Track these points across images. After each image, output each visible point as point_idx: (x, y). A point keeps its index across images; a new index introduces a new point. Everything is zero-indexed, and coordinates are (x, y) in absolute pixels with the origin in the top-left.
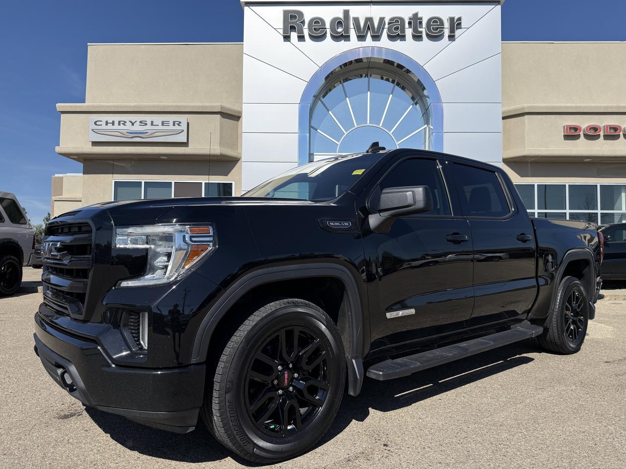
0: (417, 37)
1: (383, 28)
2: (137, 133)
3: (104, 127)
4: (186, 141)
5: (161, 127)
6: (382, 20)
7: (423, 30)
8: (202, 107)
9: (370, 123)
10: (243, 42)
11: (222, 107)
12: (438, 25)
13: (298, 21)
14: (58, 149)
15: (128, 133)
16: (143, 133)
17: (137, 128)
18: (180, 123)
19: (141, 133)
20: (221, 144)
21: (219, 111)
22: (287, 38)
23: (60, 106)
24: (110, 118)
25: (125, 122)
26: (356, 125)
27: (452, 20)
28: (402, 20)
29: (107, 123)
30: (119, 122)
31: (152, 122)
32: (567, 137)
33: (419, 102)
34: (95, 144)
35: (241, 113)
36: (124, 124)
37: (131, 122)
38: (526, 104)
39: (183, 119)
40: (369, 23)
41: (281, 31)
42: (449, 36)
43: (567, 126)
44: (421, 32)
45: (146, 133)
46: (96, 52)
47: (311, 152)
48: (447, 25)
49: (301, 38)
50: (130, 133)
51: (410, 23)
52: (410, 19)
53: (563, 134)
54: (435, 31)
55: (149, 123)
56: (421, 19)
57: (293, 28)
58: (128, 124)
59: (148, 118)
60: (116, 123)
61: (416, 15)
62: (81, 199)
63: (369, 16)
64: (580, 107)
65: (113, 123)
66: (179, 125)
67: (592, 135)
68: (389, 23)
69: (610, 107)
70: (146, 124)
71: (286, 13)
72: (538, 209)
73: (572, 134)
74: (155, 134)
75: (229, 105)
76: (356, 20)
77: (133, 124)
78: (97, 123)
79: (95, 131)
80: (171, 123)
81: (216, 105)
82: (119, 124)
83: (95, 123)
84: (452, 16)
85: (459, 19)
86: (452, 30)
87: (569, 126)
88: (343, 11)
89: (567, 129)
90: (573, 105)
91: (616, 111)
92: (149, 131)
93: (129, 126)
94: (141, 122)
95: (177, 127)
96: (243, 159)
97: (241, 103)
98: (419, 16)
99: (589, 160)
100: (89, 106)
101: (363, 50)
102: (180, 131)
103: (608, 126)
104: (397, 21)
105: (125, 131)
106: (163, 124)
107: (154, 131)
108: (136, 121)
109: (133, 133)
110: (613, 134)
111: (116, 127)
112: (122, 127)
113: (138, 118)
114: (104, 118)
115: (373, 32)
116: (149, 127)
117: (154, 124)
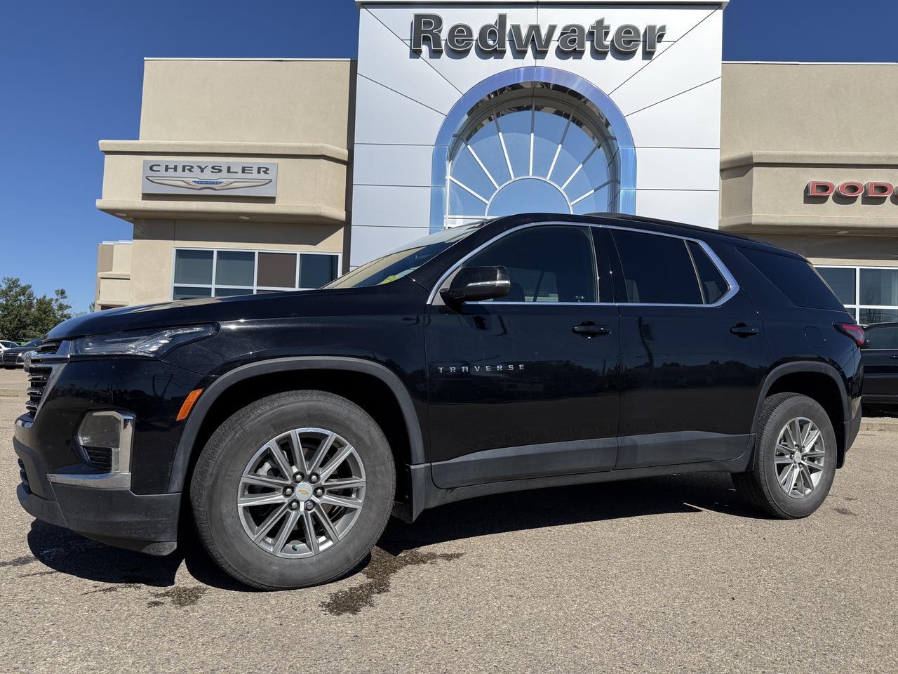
0: (603, 53)
1: (555, 41)
2: (207, 183)
3: (163, 173)
4: (275, 195)
5: (240, 175)
6: (552, 29)
8: (299, 148)
11: (326, 149)
12: (632, 37)
15: (195, 182)
16: (217, 183)
17: (208, 175)
18: (267, 169)
19: (213, 183)
21: (322, 154)
22: (415, 53)
23: (105, 144)
24: (172, 161)
25: (192, 167)
26: (513, 177)
27: (651, 29)
28: (581, 28)
29: (167, 168)
30: (184, 167)
31: (229, 168)
33: (604, 143)
34: (147, 196)
36: (190, 170)
37: (199, 167)
38: (754, 151)
39: (271, 164)
40: (533, 33)
41: (408, 43)
42: (647, 53)
43: (813, 184)
44: (607, 47)
45: (220, 183)
46: (156, 70)
49: (439, 53)
50: (198, 183)
51: (591, 34)
52: (592, 27)
53: (803, 195)
54: (627, 44)
55: (224, 169)
56: (608, 27)
57: (426, 40)
58: (196, 170)
59: (223, 162)
60: (180, 169)
61: (600, 22)
62: (129, 276)
63: (534, 23)
64: (832, 157)
65: (175, 168)
66: (265, 172)
67: (851, 195)
68: (562, 34)
69: (877, 157)
70: (220, 171)
71: (418, 17)
73: (820, 195)
74: (233, 184)
76: (516, 28)
77: (202, 170)
78: (154, 168)
79: (150, 178)
80: (255, 171)
81: (318, 145)
82: (184, 170)
83: (151, 168)
85: (663, 28)
86: (651, 45)
87: (816, 183)
88: (497, 16)
89: (813, 188)
90: (824, 153)
91: (886, 163)
92: (225, 181)
93: (196, 173)
94: (213, 168)
95: (262, 175)
98: (606, 23)
99: (845, 232)
100: (142, 145)
101: (524, 71)
102: (267, 181)
103: (872, 184)
104: (574, 31)
105: (191, 180)
106: (244, 170)
107: (232, 181)
108: (207, 166)
109: (202, 183)
110: (877, 195)
111: (180, 173)
112: (187, 174)
113: (209, 162)
114: (163, 161)
115: (540, 45)
116: (224, 174)
117: (232, 171)
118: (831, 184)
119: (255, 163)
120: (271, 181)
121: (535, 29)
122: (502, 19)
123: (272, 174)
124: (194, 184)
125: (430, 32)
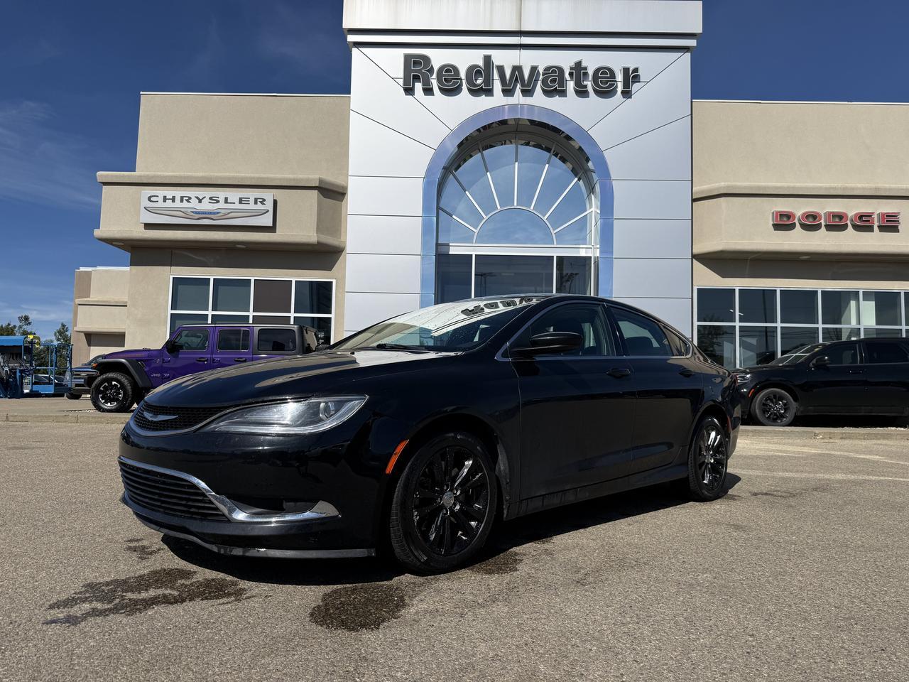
0: (582, 92)
1: (537, 80)
2: (205, 213)
3: (161, 204)
4: (271, 225)
5: (237, 206)
6: (534, 69)
7: (589, 84)
8: (294, 179)
9: (517, 205)
10: (350, 94)
11: (321, 181)
12: (608, 78)
13: (423, 68)
14: (97, 233)
15: (193, 212)
16: (214, 213)
17: (206, 206)
18: (264, 200)
19: (210, 213)
20: (319, 230)
21: (317, 185)
22: (409, 91)
23: (102, 175)
24: (169, 192)
25: (190, 198)
26: (499, 207)
27: (626, 70)
28: (561, 70)
29: (165, 199)
30: (182, 198)
31: (226, 199)
32: (777, 227)
33: (583, 177)
34: (148, 226)
35: (345, 188)
36: (188, 201)
37: (197, 198)
38: (723, 183)
39: (269, 195)
40: (517, 73)
41: (401, 82)
42: (623, 92)
43: (777, 212)
44: (586, 86)
45: (218, 213)
46: (152, 104)
47: (439, 242)
48: (619, 77)
49: (428, 91)
50: (196, 213)
51: (571, 74)
52: (571, 68)
53: (771, 223)
54: (604, 84)
55: (222, 200)
56: (586, 69)
57: (416, 78)
58: (194, 201)
59: (221, 194)
60: (178, 199)
61: (578, 64)
62: (127, 302)
63: (517, 64)
64: (793, 188)
65: (173, 199)
66: (262, 203)
67: (811, 223)
68: (544, 74)
69: (834, 188)
70: (218, 202)
71: (407, 57)
72: (740, 322)
73: (783, 223)
74: (230, 215)
75: (332, 178)
76: (501, 69)
77: (200, 201)
78: (152, 199)
79: (148, 209)
80: (252, 201)
81: (313, 177)
82: (182, 201)
83: (149, 199)
84: (626, 66)
85: (636, 70)
86: (627, 85)
87: (779, 212)
88: (483, 56)
89: (777, 217)
90: (785, 185)
91: (841, 194)
92: (222, 211)
93: (194, 204)
94: (211, 198)
95: (259, 206)
96: (348, 249)
97: (347, 176)
98: (584, 65)
99: (807, 257)
100: (140, 176)
101: (509, 108)
102: (264, 212)
103: (830, 213)
104: (554, 71)
105: (189, 210)
106: (241, 201)
107: (229, 211)
108: (204, 197)
109: (199, 213)
110: (838, 222)
111: (177, 204)
112: (185, 204)
113: (206, 193)
114: (161, 192)
115: (523, 85)
116: (222, 205)
117: (229, 201)
118: (792, 213)
119: (252, 194)
120: (268, 211)
121: (517, 69)
122: (487, 59)
123: (269, 206)
124: (192, 214)
125: (420, 71)
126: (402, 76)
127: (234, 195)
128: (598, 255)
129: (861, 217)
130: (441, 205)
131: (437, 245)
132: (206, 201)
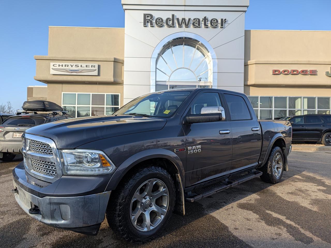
1: (191, 23)
2: (74, 71)
3: (58, 67)
4: (97, 75)
5: (85, 68)
6: (189, 19)
8: (105, 59)
9: (184, 67)
10: (124, 27)
12: (216, 22)
13: (151, 19)
14: (35, 77)
15: (69, 70)
16: (77, 71)
17: (74, 68)
18: (95, 66)
19: (76, 71)
20: (114, 76)
21: (113, 60)
23: (36, 57)
25: (68, 65)
27: (222, 20)
28: (199, 20)
29: (59, 66)
32: (274, 75)
34: (54, 75)
35: (123, 61)
36: (67, 66)
37: (71, 65)
38: (255, 60)
39: (96, 64)
40: (184, 20)
41: (143, 23)
42: (221, 28)
43: (274, 70)
44: (208, 26)
46: (53, 30)
47: (157, 80)
51: (203, 21)
53: (272, 73)
55: (80, 66)
56: (208, 19)
57: (148, 22)
58: (70, 66)
59: (80, 64)
60: (64, 66)
61: (205, 17)
64: (280, 61)
65: (62, 66)
66: (94, 67)
68: (193, 21)
69: (294, 61)
70: (78, 67)
71: (145, 15)
72: (260, 108)
75: (118, 58)
76: (178, 19)
77: (72, 66)
79: (54, 69)
81: (112, 58)
83: (53, 65)
85: (225, 20)
86: (222, 25)
88: (172, 14)
89: (274, 72)
91: (296, 63)
92: (80, 70)
93: (70, 68)
94: (76, 65)
95: (93, 68)
96: (124, 83)
97: (124, 57)
99: (284, 86)
100: (50, 57)
102: (95, 70)
103: (292, 70)
104: (196, 20)
106: (86, 66)
107: (83, 70)
108: (73, 65)
109: (72, 71)
110: (295, 73)
111: (64, 67)
112: (66, 67)
113: (74, 64)
114: (58, 64)
115: (186, 25)
116: (80, 68)
117: (82, 66)
118: (279, 70)
119: (90, 64)
120: (96, 70)
121: (184, 19)
122: (173, 16)
123: (96, 68)
124: (69, 71)
125: (149, 20)
126: (143, 21)
127: (84, 64)
128: (212, 85)
129: (303, 71)
130: (157, 67)
131: (156, 81)
132: (74, 66)
